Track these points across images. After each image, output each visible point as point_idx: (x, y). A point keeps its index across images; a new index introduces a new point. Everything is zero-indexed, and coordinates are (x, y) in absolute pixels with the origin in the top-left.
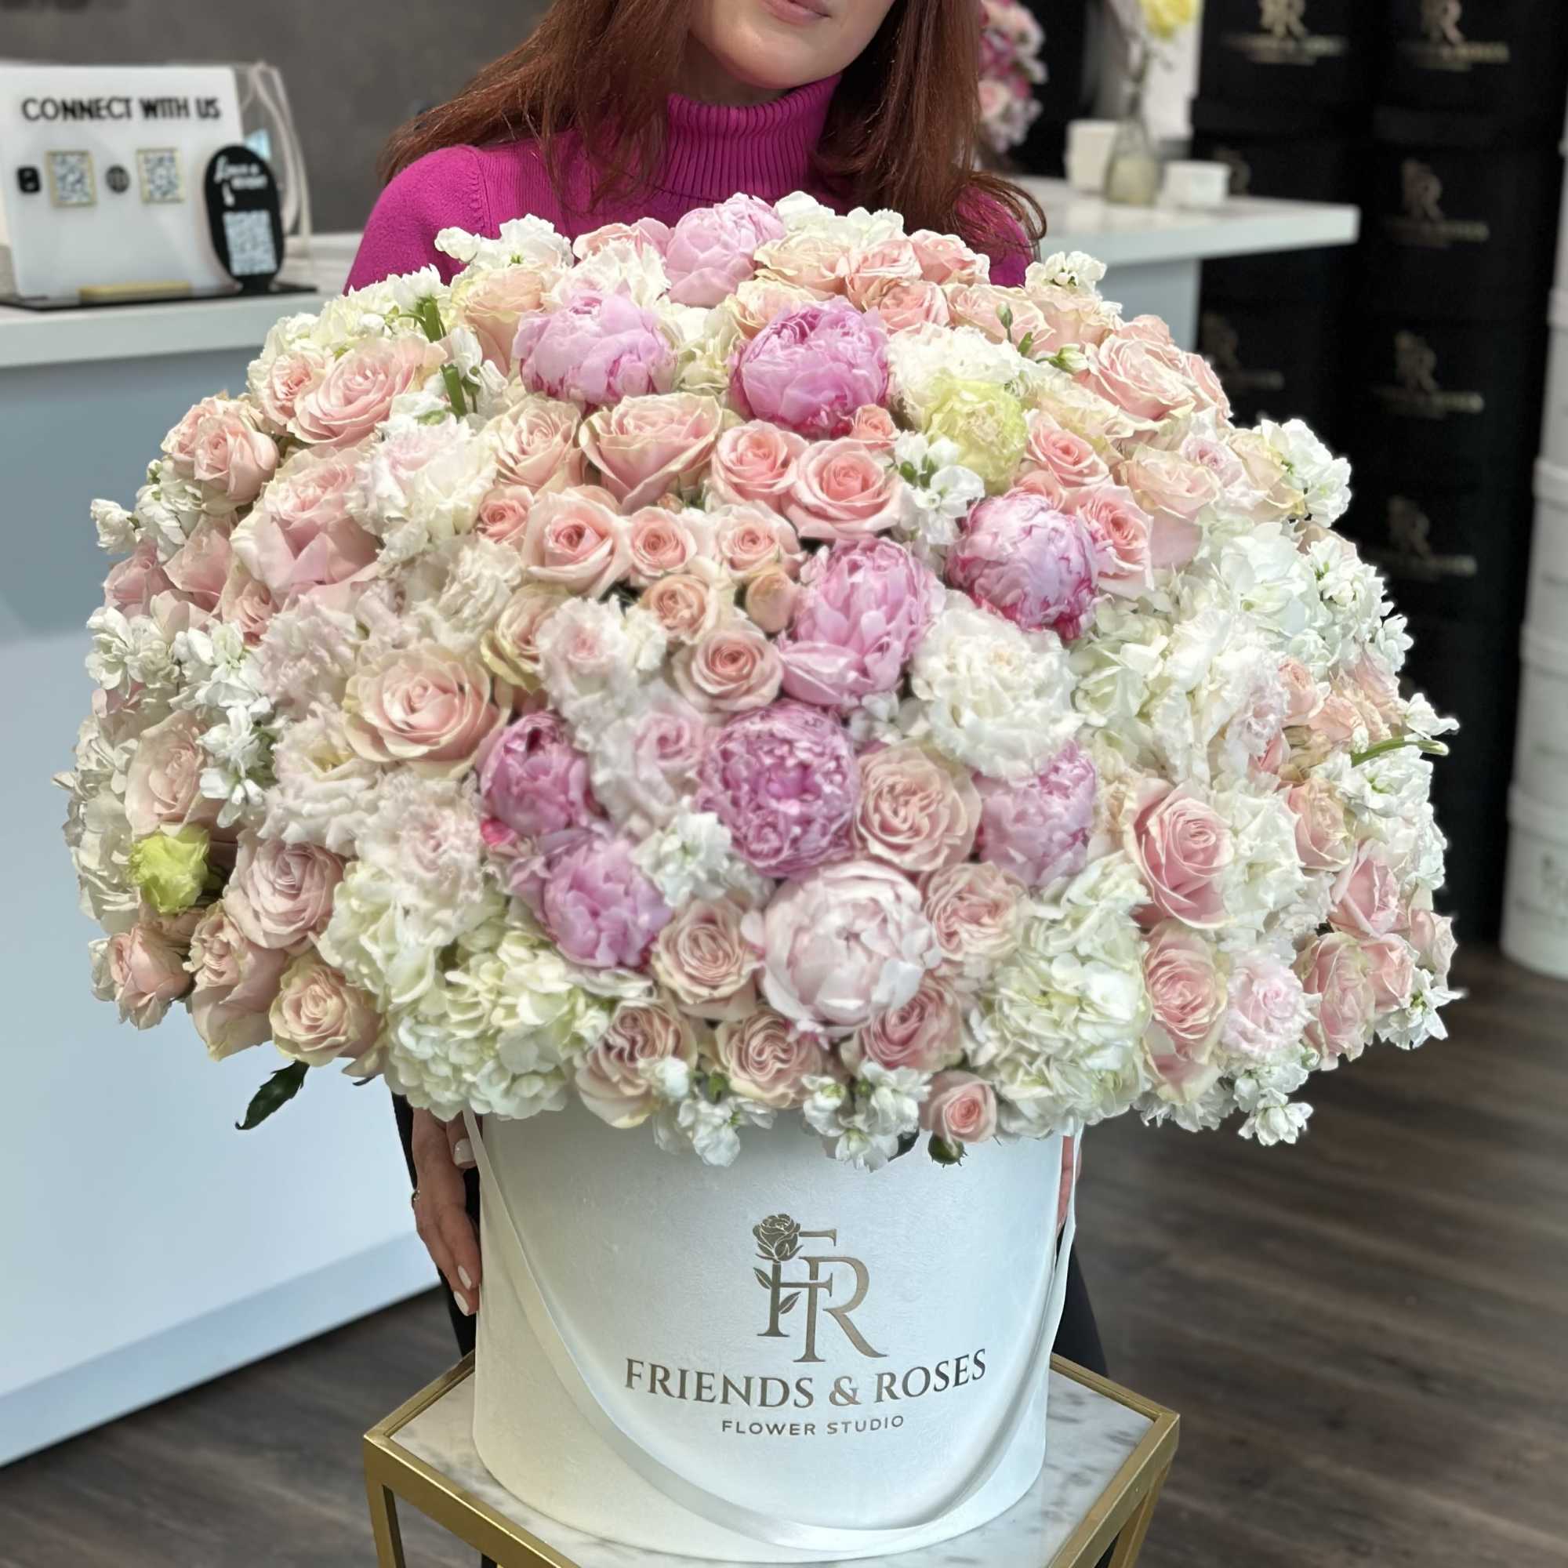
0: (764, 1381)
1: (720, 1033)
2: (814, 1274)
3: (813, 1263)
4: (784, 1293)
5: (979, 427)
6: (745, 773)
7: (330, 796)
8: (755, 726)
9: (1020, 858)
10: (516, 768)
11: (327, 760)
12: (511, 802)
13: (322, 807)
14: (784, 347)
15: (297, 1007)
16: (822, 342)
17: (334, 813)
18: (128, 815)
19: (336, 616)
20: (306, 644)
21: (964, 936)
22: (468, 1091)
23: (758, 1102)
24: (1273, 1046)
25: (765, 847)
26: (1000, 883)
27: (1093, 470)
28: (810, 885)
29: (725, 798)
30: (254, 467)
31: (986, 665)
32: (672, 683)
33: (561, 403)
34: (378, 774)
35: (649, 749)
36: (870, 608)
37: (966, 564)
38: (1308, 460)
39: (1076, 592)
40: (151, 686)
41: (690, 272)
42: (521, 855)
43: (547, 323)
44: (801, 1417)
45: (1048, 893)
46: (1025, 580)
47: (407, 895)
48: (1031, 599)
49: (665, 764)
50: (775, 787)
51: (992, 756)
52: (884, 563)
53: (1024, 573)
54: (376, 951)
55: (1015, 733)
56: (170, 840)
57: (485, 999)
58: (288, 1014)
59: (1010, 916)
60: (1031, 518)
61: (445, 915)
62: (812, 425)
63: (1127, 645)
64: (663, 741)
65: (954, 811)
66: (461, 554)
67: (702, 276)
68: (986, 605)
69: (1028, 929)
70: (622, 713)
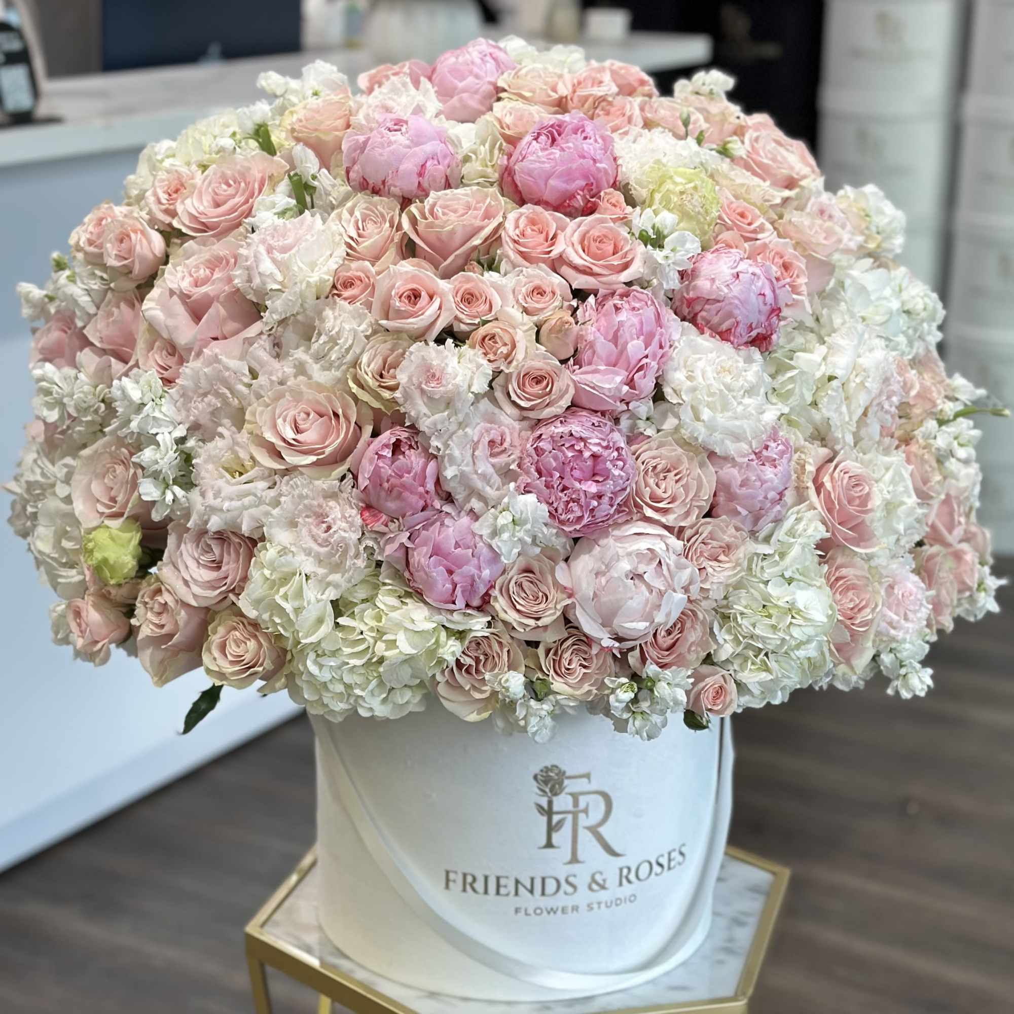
0: (543, 880)
1: (541, 651)
2: (576, 803)
3: (575, 797)
4: (556, 818)
5: (689, 201)
6: (554, 464)
7: (241, 496)
8: (558, 429)
9: (744, 512)
10: (387, 470)
11: (237, 470)
12: (383, 494)
13: (236, 504)
14: (543, 149)
15: (223, 648)
16: (571, 145)
17: (246, 508)
18: (77, 514)
19: (233, 363)
20: (212, 385)
21: (710, 570)
22: (356, 701)
23: (572, 697)
24: (911, 631)
25: (571, 516)
26: (732, 531)
27: (761, 229)
28: (603, 542)
29: (540, 483)
30: (150, 256)
31: (715, 375)
32: (494, 401)
33: (384, 199)
34: (277, 478)
35: (482, 450)
36: (633, 339)
37: (690, 303)
38: (881, 212)
39: (768, 318)
40: (84, 419)
41: (452, 97)
42: (391, 532)
43: (368, 139)
44: (569, 902)
45: (762, 535)
46: (737, 312)
47: (308, 565)
48: (741, 325)
49: (494, 460)
50: (577, 473)
51: (723, 441)
52: (637, 305)
53: (737, 306)
54: (288, 607)
55: (737, 423)
56: (115, 532)
57: (369, 636)
58: (216, 653)
59: (741, 553)
60: (736, 267)
61: (336, 577)
62: (569, 206)
63: (798, 354)
64: (492, 443)
65: (699, 481)
66: (324, 313)
67: (461, 100)
68: (708, 332)
69: (750, 561)
70: (461, 425)
